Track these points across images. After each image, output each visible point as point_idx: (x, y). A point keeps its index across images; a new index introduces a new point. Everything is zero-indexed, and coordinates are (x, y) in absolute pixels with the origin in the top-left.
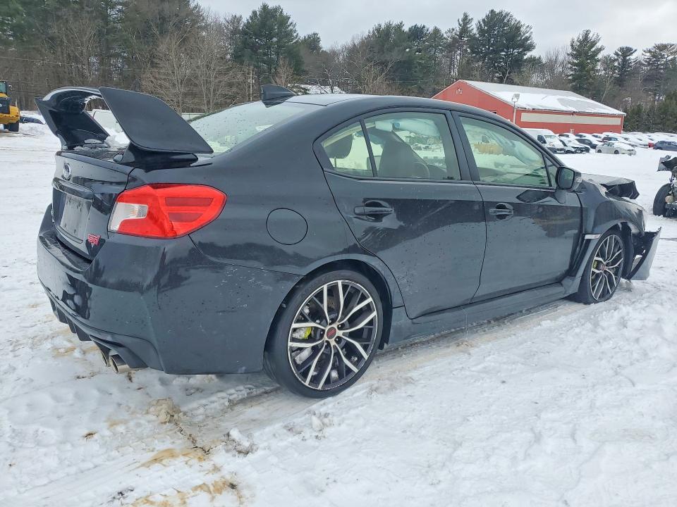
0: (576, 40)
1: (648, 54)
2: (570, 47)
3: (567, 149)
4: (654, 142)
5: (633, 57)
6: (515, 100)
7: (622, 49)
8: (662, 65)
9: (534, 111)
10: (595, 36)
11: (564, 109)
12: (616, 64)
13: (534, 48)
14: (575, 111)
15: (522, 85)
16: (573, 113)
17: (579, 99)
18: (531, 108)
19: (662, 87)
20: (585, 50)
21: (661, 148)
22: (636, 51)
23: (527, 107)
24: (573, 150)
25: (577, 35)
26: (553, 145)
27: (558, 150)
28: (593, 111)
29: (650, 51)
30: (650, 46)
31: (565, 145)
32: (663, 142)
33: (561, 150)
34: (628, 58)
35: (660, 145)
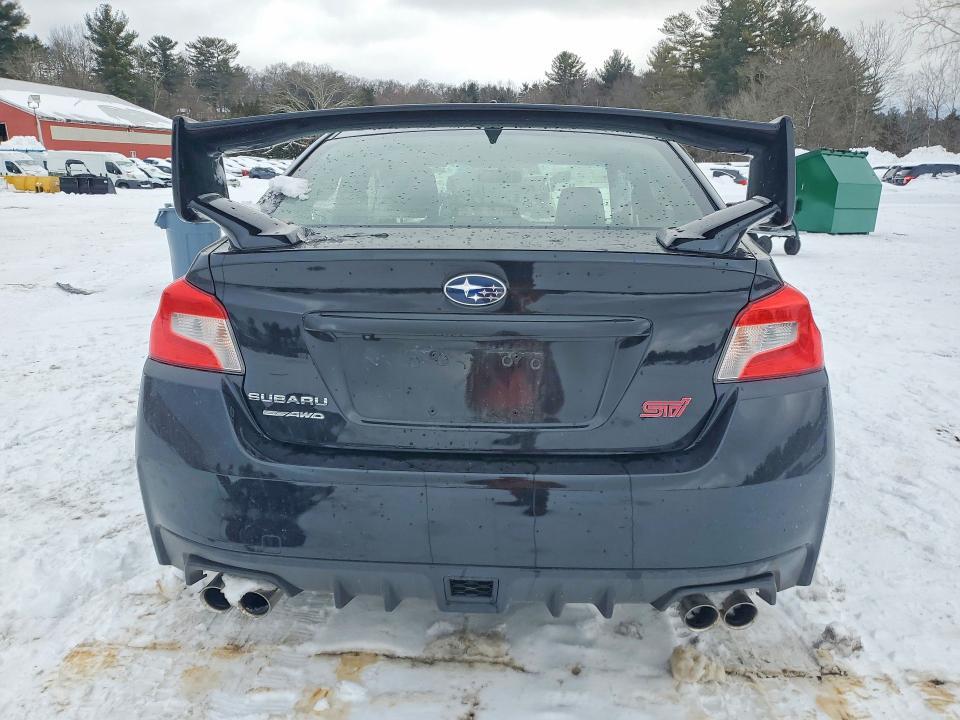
0: (92, 17)
1: (193, 50)
2: (87, 27)
3: (153, 181)
4: (249, 169)
5: (175, 52)
6: (34, 104)
7: (157, 39)
8: (214, 66)
9: (69, 123)
10: (120, 15)
11: (115, 121)
12: (154, 59)
13: (27, 22)
14: (131, 124)
15: (25, 79)
16: (130, 128)
17: (130, 108)
18: (64, 120)
19: (221, 95)
20: (108, 33)
21: (258, 177)
22: (176, 43)
23: (57, 117)
24: (162, 183)
25: (93, 10)
26: (134, 177)
27: (142, 183)
28: (155, 126)
29: (196, 48)
30: (194, 40)
31: (149, 176)
32: (258, 169)
33: (146, 183)
34: (168, 52)
35: (256, 173)
